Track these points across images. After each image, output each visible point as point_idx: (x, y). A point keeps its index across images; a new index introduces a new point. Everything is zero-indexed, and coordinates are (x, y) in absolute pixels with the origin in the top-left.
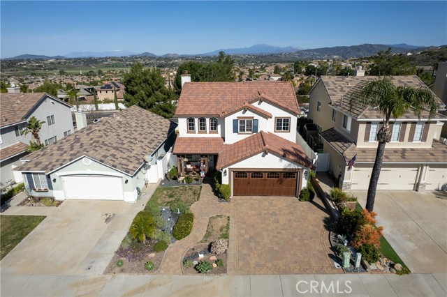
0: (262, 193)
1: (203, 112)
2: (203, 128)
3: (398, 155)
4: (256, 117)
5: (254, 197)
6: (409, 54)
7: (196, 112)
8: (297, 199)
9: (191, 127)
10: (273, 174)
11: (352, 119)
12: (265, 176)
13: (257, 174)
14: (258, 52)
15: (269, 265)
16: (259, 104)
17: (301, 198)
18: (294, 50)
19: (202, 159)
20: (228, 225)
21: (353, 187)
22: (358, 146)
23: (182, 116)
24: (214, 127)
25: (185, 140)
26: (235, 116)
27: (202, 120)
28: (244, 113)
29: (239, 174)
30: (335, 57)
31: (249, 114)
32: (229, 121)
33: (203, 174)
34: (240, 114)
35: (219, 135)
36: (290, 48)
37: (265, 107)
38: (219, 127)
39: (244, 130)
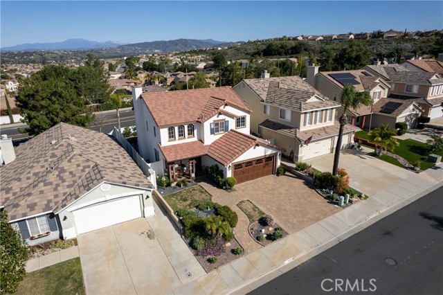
0: (253, 177)
1: (182, 121)
2: (181, 134)
3: (323, 132)
4: (227, 118)
5: (248, 182)
6: (219, 49)
7: (175, 122)
8: (275, 176)
9: (171, 135)
10: (259, 161)
11: (292, 111)
12: (254, 163)
13: (249, 163)
14: (75, 47)
15: (305, 219)
16: (224, 108)
17: (278, 174)
18: (113, 44)
19: (191, 162)
20: (254, 205)
21: (304, 159)
22: (301, 130)
23: (163, 127)
24: (191, 132)
25: (170, 148)
26: (211, 121)
27: (181, 127)
28: (218, 117)
29: (238, 166)
30: (156, 51)
31: (222, 117)
32: (207, 125)
33: (193, 175)
34: (215, 118)
35: (195, 139)
36: (110, 42)
37: (229, 109)
38: (195, 131)
39: (218, 131)
